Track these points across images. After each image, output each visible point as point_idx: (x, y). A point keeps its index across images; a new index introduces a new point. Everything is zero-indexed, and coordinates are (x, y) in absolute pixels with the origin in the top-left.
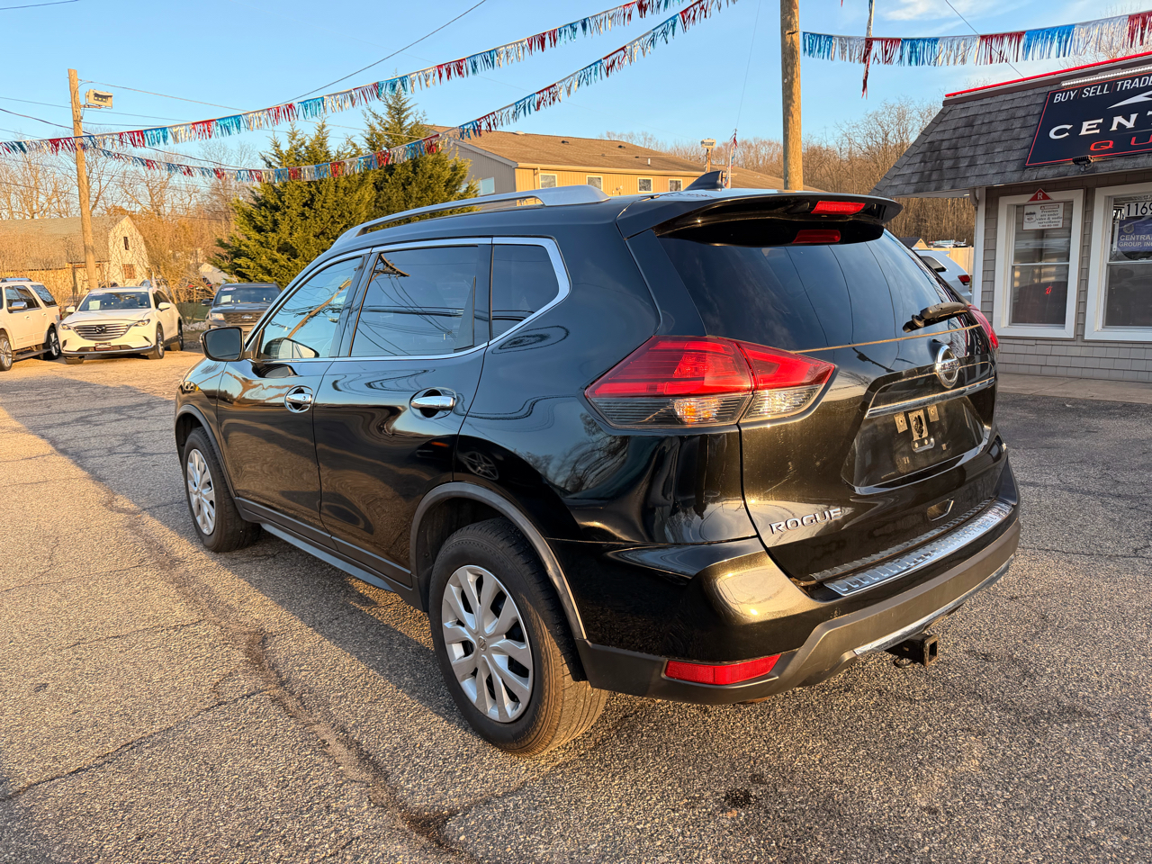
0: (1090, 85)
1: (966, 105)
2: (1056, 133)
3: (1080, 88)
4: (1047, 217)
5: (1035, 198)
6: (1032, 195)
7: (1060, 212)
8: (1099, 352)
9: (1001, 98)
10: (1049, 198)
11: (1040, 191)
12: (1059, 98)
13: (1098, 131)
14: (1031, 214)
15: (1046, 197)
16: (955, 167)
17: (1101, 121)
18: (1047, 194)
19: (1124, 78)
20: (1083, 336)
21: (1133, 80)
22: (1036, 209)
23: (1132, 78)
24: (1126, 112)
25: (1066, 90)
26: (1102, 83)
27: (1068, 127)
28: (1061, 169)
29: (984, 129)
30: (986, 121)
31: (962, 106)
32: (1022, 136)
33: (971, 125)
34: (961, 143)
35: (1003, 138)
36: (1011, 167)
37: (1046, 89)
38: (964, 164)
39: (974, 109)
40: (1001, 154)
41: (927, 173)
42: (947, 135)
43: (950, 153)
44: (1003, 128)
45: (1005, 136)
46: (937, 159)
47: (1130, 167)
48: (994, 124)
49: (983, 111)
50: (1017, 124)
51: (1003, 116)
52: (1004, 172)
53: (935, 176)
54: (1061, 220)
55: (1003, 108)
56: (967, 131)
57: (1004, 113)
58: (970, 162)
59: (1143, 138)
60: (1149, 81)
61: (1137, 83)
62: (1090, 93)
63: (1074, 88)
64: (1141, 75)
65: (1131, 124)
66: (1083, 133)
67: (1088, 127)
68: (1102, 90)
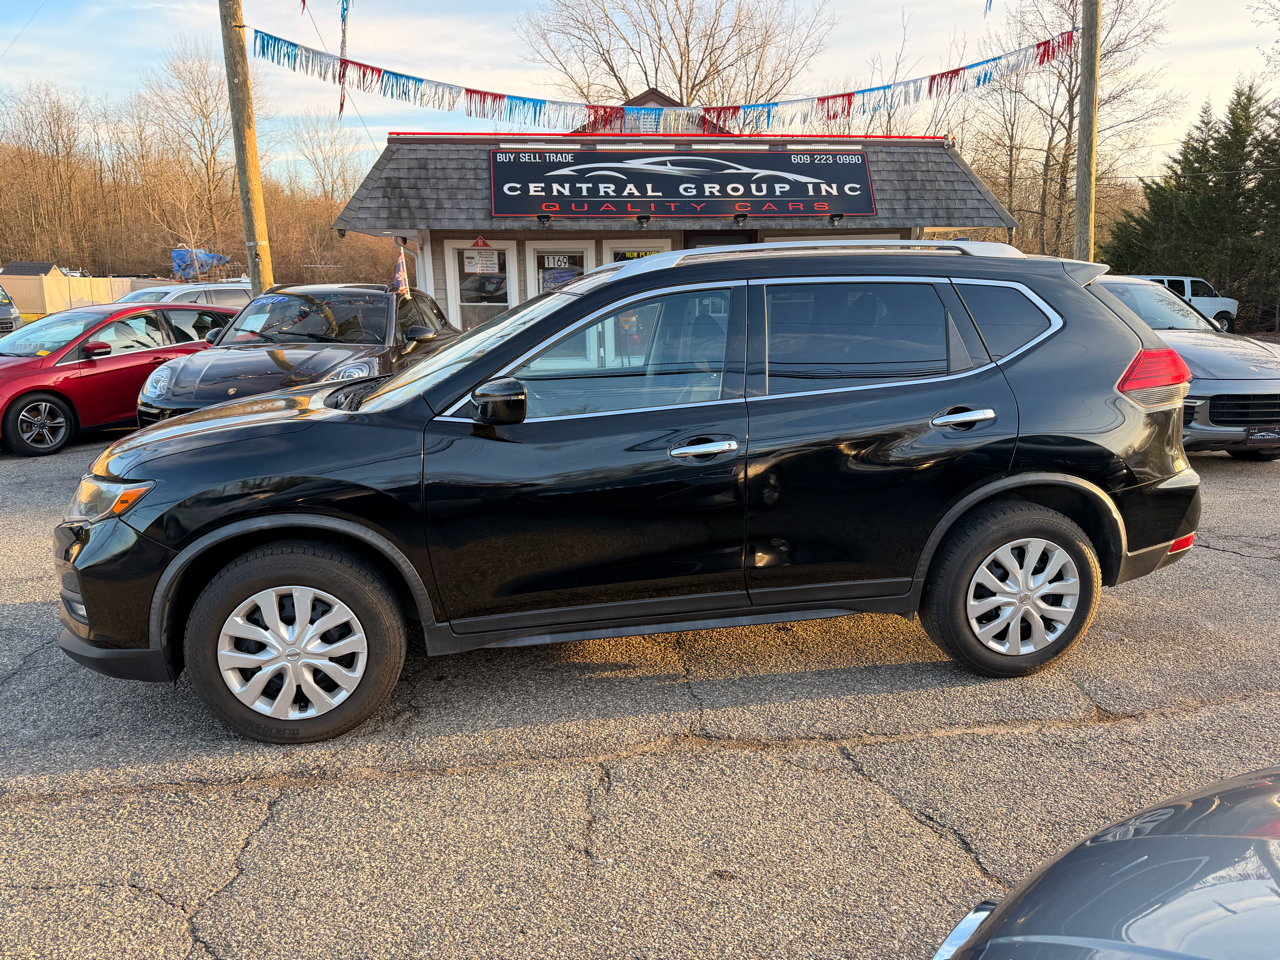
0: (525, 151)
1: (413, 147)
3: (517, 152)
4: (484, 263)
5: (476, 244)
6: (473, 242)
7: (495, 259)
9: (446, 147)
10: (488, 246)
11: (481, 239)
12: (500, 158)
13: (543, 194)
14: (470, 258)
15: (485, 245)
17: (543, 185)
18: (488, 242)
19: (551, 151)
21: (557, 154)
22: (474, 254)
23: (556, 152)
24: (561, 180)
25: (506, 152)
26: (534, 152)
27: (519, 186)
28: (524, 223)
29: (439, 174)
30: (439, 166)
31: (408, 147)
32: (479, 187)
33: (424, 168)
34: (420, 184)
35: (461, 186)
36: (479, 215)
37: (487, 147)
38: (431, 205)
39: (422, 152)
40: (465, 201)
41: (395, 209)
42: (403, 174)
43: (412, 192)
44: (458, 176)
45: (462, 184)
46: (401, 197)
47: (577, 228)
48: (448, 171)
49: (432, 157)
50: (470, 175)
51: (453, 165)
52: (474, 219)
53: (404, 213)
54: (497, 266)
55: (451, 157)
56: (423, 173)
57: (454, 162)
58: (437, 204)
59: (580, 205)
60: (569, 158)
61: (560, 158)
62: (525, 158)
63: (511, 151)
64: (562, 152)
65: (567, 192)
66: (532, 193)
67: (534, 189)
68: (535, 158)
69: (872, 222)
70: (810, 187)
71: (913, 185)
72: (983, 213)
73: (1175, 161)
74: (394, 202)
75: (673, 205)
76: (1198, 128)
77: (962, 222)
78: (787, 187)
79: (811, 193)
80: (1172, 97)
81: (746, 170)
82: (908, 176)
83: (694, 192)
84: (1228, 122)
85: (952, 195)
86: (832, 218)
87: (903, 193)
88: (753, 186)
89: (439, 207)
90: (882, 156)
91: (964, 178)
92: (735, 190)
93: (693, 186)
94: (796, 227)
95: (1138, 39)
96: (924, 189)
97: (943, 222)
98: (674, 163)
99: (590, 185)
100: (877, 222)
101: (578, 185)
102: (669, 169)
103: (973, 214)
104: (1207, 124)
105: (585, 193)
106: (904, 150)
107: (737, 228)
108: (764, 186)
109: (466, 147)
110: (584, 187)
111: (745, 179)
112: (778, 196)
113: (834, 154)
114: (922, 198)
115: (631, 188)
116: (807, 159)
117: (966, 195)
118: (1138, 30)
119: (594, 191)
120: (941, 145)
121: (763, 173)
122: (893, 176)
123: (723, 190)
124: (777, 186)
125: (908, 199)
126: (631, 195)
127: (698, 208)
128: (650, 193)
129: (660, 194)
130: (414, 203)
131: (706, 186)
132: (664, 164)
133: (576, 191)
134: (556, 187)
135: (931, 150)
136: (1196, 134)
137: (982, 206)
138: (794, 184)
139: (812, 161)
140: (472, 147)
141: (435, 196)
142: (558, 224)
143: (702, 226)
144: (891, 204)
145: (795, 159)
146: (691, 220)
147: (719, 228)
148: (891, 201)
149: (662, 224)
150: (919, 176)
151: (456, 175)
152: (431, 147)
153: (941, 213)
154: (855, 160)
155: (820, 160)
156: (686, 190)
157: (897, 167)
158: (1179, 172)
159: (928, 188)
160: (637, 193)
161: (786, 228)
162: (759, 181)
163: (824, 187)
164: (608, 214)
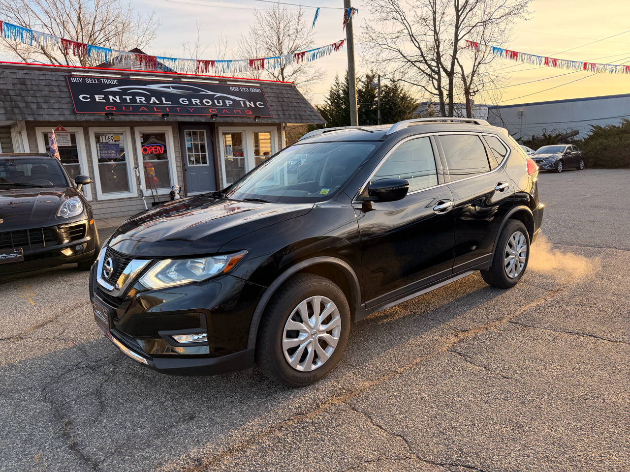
0: (89, 77)
1: (13, 71)
2: (83, 98)
3: (84, 78)
4: (62, 140)
5: (57, 130)
6: (56, 128)
7: (69, 138)
8: (105, 205)
9: (36, 72)
10: (65, 130)
11: (60, 126)
12: (73, 80)
13: (104, 101)
15: (63, 129)
16: (28, 107)
17: (103, 96)
18: (64, 128)
19: (104, 78)
20: (96, 199)
23: (108, 78)
24: (114, 94)
25: (76, 77)
26: (94, 78)
27: (88, 96)
28: (96, 117)
29: (35, 88)
30: (34, 83)
31: (10, 71)
32: (63, 96)
33: (24, 84)
34: (23, 93)
35: (51, 96)
36: (67, 112)
37: (64, 74)
38: (34, 106)
39: (20, 74)
40: (56, 104)
41: (9, 108)
42: (10, 87)
43: (19, 98)
44: (48, 90)
45: (52, 94)
46: (11, 101)
47: (128, 120)
48: (40, 86)
49: (28, 77)
50: (56, 89)
51: (43, 83)
52: (64, 115)
53: (16, 111)
54: (70, 142)
55: (41, 78)
56: (24, 87)
57: (44, 81)
58: (37, 105)
59: (127, 107)
60: (115, 82)
61: (109, 82)
62: (89, 81)
63: (80, 77)
64: (111, 78)
65: (118, 100)
66: (97, 100)
67: (98, 98)
68: (95, 81)
69: (271, 120)
70: (242, 102)
71: (284, 104)
72: (313, 117)
73: (328, 99)
74: (8, 104)
75: (178, 109)
76: (335, 86)
77: (306, 121)
78: (232, 103)
79: (243, 106)
80: (321, 71)
81: (210, 93)
82: (281, 100)
83: (187, 103)
84: (346, 84)
85: (300, 109)
86: (255, 118)
87: (281, 107)
88: (216, 101)
89: (39, 107)
90: (269, 90)
91: (303, 101)
92: (207, 102)
93: (186, 99)
94: (240, 122)
95: (305, 46)
96: (288, 106)
97: (299, 121)
98: (174, 88)
99: (131, 97)
100: (273, 120)
101: (124, 97)
102: (171, 90)
103: (310, 118)
104: (338, 84)
105: (129, 101)
106: (277, 88)
107: (212, 121)
108: (221, 101)
109: (50, 73)
110: (128, 98)
111: (211, 97)
112: (228, 106)
113: (249, 87)
114: (289, 110)
115: (153, 99)
116: (237, 89)
117: (305, 109)
118: (304, 42)
119: (133, 100)
120: (290, 86)
121: (218, 95)
122: (275, 99)
123: (201, 102)
124: (227, 101)
125: (283, 110)
126: (154, 103)
127: (192, 111)
128: (164, 102)
129: (170, 103)
130: (22, 105)
131: (193, 100)
132: (168, 87)
133: (123, 101)
134: (111, 97)
135: (287, 88)
136: (334, 88)
137: (312, 114)
138: (234, 101)
139: (240, 90)
140: (53, 73)
141: (36, 101)
142: (117, 117)
143: (195, 120)
144: (277, 112)
145: (232, 89)
146: (189, 117)
147: (203, 121)
148: (277, 110)
149: (175, 118)
150: (286, 100)
151: (47, 89)
152: (25, 71)
153: (298, 117)
154: (258, 91)
155: (243, 90)
156: (183, 101)
157: (276, 95)
158: (330, 103)
159: (290, 105)
160: (158, 102)
161: (235, 122)
162: (218, 98)
163: (248, 103)
164: (143, 113)
